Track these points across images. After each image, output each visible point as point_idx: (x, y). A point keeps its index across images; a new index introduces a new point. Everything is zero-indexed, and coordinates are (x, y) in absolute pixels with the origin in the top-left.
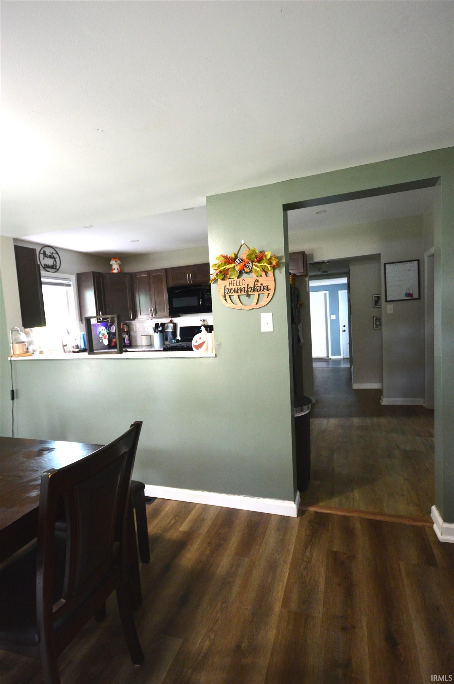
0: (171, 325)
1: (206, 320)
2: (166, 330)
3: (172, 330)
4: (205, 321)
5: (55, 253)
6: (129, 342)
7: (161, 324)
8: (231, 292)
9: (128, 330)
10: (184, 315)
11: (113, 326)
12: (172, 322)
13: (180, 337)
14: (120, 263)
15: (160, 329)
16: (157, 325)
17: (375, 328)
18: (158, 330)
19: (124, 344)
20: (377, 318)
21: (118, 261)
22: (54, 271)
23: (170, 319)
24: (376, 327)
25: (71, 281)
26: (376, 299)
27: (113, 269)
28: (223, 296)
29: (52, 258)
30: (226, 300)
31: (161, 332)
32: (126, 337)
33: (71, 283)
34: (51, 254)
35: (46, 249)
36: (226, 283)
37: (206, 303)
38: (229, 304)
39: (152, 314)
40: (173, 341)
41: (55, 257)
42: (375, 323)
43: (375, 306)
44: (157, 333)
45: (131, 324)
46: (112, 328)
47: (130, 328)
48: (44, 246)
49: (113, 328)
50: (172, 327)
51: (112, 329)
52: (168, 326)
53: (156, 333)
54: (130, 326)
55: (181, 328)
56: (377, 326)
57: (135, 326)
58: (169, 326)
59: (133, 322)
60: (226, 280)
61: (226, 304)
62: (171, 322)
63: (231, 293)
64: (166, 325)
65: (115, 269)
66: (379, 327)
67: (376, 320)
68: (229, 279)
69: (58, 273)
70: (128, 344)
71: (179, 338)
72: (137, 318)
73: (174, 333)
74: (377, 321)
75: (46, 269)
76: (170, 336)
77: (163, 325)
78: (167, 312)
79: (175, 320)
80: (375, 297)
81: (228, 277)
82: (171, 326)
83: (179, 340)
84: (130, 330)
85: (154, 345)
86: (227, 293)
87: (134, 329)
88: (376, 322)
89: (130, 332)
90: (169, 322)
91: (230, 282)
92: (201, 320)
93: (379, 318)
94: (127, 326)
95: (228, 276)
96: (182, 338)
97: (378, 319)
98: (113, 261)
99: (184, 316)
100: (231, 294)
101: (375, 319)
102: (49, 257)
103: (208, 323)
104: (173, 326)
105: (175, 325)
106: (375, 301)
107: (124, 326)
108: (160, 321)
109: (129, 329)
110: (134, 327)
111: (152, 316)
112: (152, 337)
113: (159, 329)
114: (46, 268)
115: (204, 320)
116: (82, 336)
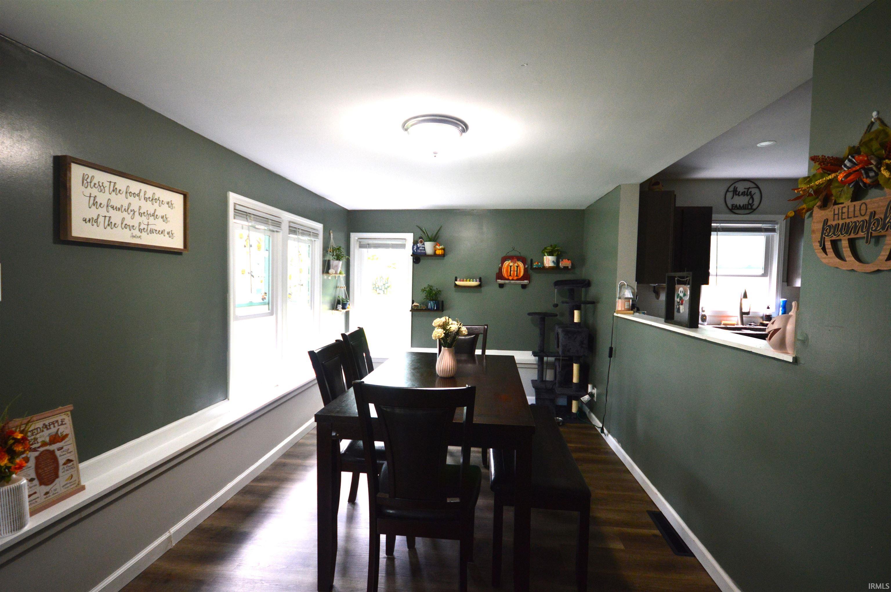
5: (755, 187)
8: (834, 233)
22: (749, 212)
25: (777, 224)
28: (819, 241)
29: (747, 195)
30: (824, 249)
33: (776, 227)
34: (746, 190)
35: (738, 185)
36: (828, 213)
38: (831, 258)
41: (753, 193)
48: (735, 181)
60: (829, 208)
61: (825, 258)
63: (835, 235)
68: (836, 203)
69: (755, 214)
75: (734, 211)
81: (833, 201)
86: (828, 236)
91: (836, 212)
95: (833, 198)
100: (834, 238)
102: (742, 194)
114: (735, 209)
116: (782, 304)
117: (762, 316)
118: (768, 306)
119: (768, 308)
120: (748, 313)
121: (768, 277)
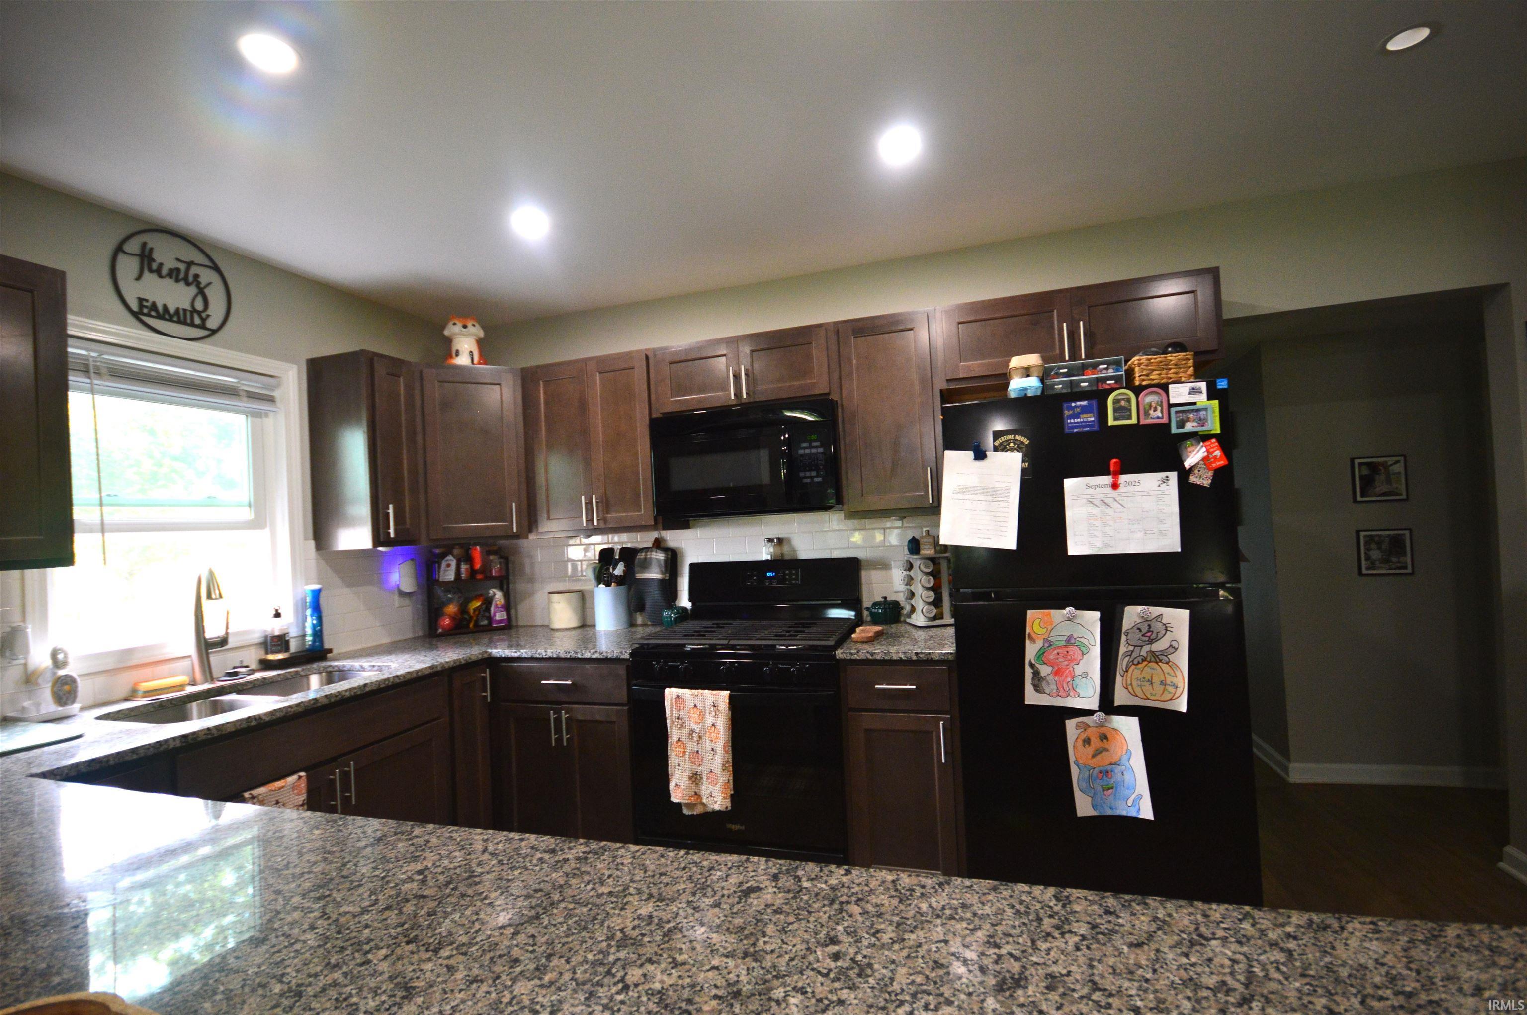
0: (660, 556)
1: (788, 540)
2: (639, 576)
3: (662, 573)
4: (784, 543)
6: (504, 613)
7: (623, 550)
9: (503, 573)
10: (705, 520)
11: (450, 557)
12: (662, 545)
13: (690, 600)
14: (481, 334)
15: (619, 570)
16: (606, 556)
17: (1364, 571)
18: (612, 575)
19: (485, 622)
20: (1371, 536)
21: (474, 325)
23: (655, 535)
24: (1367, 569)
25: (280, 384)
26: (1365, 471)
27: (454, 355)
31: (620, 581)
32: (498, 596)
33: (280, 393)
37: (802, 474)
39: (590, 518)
40: (666, 614)
42: (1365, 553)
43: (1362, 496)
44: (608, 585)
45: (516, 551)
46: (444, 564)
47: (510, 566)
48: (142, 227)
49: (449, 565)
50: (662, 563)
51: (446, 571)
52: (645, 559)
53: (602, 586)
54: (512, 558)
55: (693, 566)
56: (1373, 563)
57: (531, 557)
58: (651, 558)
59: (523, 543)
62: (658, 544)
64: (642, 556)
65: (461, 353)
66: (1379, 568)
67: (1366, 543)
69: (214, 345)
70: (500, 621)
71: (684, 601)
72: (535, 530)
73: (669, 587)
74: (1373, 546)
76: (653, 596)
77: (629, 555)
78: (646, 511)
79: (674, 538)
80: (1360, 464)
82: (658, 560)
83: (685, 609)
84: (511, 571)
85: (594, 626)
87: (528, 570)
88: (1368, 550)
89: (511, 578)
90: (650, 545)
92: (770, 540)
93: (1380, 536)
94: (501, 557)
96: (698, 604)
97: (1376, 539)
98: (455, 324)
99: (705, 526)
101: (1362, 538)
103: (795, 551)
104: (666, 561)
105: (673, 558)
106: (1361, 477)
107: (491, 557)
108: (618, 541)
109: (507, 569)
110: (527, 561)
111: (590, 523)
112: (587, 596)
113: (614, 569)
115: (780, 541)
116: (309, 600)
117: (262, 640)
118: (277, 611)
119: (278, 615)
120: (223, 642)
121: (267, 530)
